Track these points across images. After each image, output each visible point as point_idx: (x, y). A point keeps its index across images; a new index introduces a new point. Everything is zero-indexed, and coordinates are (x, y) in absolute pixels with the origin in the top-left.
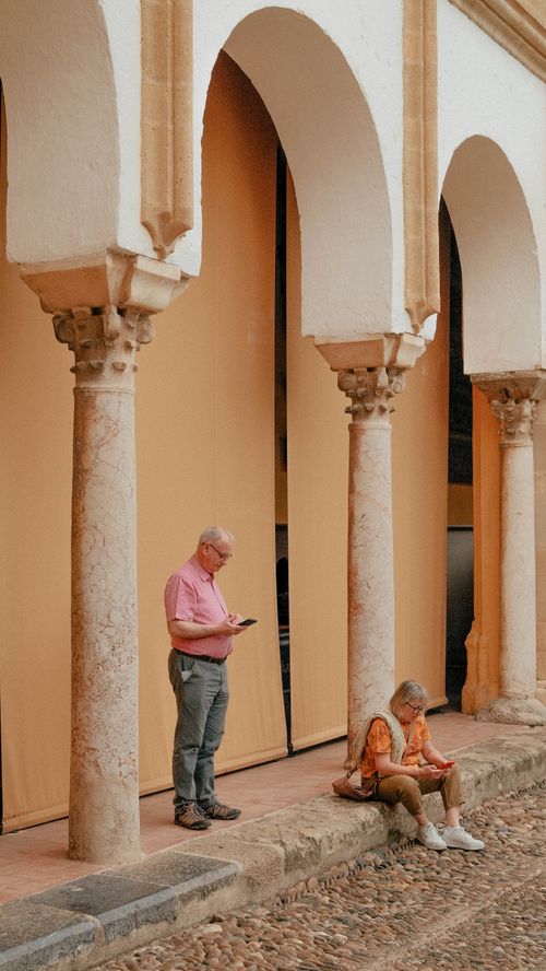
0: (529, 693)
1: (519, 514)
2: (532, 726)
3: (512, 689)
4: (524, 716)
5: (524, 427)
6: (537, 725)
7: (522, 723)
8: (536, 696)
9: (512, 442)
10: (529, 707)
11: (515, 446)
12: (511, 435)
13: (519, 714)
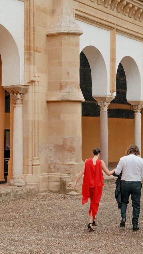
0: (19, 177)
1: (17, 126)
2: (18, 187)
3: (14, 176)
4: (16, 184)
5: (19, 101)
6: (20, 186)
7: (15, 186)
8: (22, 178)
9: (15, 106)
10: (18, 181)
11: (16, 107)
12: (15, 104)
13: (15, 183)
